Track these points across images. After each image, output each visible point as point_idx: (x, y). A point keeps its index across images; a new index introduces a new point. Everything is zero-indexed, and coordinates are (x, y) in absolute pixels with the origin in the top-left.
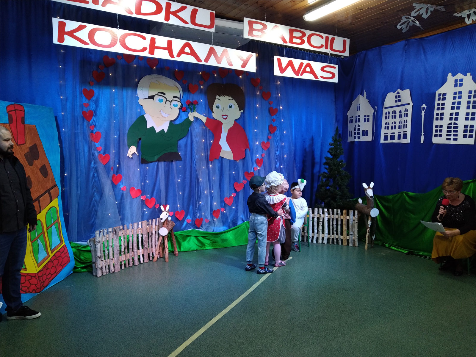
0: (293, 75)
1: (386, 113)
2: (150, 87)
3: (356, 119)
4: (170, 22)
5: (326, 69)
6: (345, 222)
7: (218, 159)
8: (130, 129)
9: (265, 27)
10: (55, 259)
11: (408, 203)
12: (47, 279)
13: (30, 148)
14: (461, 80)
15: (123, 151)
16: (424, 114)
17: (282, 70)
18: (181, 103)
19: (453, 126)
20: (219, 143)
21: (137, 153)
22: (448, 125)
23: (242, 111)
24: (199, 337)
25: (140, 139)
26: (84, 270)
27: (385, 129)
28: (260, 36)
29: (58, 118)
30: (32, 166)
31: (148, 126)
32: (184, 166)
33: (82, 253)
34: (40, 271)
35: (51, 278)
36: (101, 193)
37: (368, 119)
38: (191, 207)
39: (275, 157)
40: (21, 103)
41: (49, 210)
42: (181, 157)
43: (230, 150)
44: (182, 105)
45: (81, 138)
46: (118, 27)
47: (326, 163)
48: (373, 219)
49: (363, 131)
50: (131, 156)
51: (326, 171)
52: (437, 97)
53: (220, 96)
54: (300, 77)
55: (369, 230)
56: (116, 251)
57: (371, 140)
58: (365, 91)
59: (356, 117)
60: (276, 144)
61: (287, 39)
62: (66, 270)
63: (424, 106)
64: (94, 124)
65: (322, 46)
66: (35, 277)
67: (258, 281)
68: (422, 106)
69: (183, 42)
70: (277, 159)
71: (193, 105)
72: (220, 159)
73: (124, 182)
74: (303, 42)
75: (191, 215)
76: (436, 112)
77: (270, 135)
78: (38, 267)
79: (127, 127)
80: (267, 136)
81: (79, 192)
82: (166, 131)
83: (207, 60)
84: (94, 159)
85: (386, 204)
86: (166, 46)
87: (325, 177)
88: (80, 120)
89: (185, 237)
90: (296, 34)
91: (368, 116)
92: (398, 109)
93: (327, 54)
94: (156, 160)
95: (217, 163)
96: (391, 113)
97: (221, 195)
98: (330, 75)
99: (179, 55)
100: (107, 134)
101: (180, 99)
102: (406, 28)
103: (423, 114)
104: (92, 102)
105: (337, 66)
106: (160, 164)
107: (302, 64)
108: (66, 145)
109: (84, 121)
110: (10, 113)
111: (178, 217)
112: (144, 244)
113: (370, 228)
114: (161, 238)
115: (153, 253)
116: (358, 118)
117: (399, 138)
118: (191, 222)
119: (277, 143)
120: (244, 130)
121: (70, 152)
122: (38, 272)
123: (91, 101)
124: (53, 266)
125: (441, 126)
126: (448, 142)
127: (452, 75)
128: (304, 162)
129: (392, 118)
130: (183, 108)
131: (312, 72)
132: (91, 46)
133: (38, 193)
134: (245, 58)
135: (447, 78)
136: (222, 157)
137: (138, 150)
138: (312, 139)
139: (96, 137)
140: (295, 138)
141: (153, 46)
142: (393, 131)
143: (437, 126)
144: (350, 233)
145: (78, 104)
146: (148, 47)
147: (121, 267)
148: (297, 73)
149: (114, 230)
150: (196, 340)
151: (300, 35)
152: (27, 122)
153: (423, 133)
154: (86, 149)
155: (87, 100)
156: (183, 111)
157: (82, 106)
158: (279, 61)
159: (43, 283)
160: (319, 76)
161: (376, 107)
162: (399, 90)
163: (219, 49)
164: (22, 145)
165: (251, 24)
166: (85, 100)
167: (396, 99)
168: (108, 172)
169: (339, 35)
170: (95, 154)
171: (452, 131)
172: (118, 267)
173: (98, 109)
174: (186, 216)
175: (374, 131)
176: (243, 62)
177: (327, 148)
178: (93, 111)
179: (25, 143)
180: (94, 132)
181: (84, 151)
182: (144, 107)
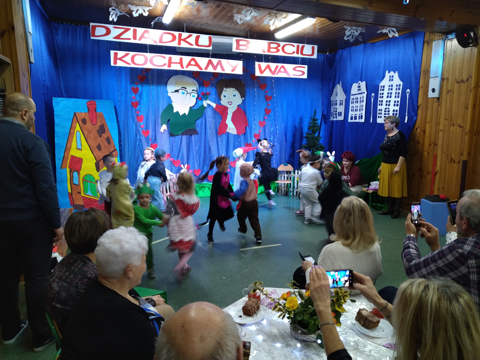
1: (352, 99)
2: (176, 84)
3: (335, 103)
4: (181, 46)
7: (225, 134)
8: (162, 113)
9: (248, 42)
13: (100, 126)
14: (393, 76)
15: (158, 127)
16: (373, 100)
19: (387, 110)
20: (226, 122)
21: (167, 130)
25: (169, 120)
27: (352, 111)
28: (245, 50)
29: (116, 106)
30: (101, 137)
31: (175, 111)
32: (201, 138)
37: (342, 103)
38: (205, 167)
39: (270, 133)
43: (234, 127)
44: (198, 95)
45: (130, 119)
46: (149, 52)
47: (306, 137)
49: (339, 113)
52: (380, 88)
53: (226, 88)
54: (276, 76)
58: (341, 81)
59: (335, 101)
60: (270, 122)
61: (266, 50)
64: (139, 110)
65: (294, 52)
68: (372, 94)
69: (190, 58)
71: (206, 96)
74: (278, 51)
76: (379, 99)
77: (265, 116)
79: (161, 111)
80: (263, 116)
81: (130, 155)
82: (187, 114)
83: (206, 68)
84: (139, 133)
86: (179, 61)
88: (130, 107)
89: (201, 188)
90: (273, 46)
91: (342, 101)
92: (359, 96)
93: (298, 58)
94: (180, 134)
95: (224, 137)
96: (355, 99)
98: (301, 73)
99: (187, 67)
100: (147, 117)
101: (197, 91)
102: (352, 39)
105: (306, 66)
106: (183, 136)
107: (277, 67)
108: (121, 124)
109: (132, 108)
111: (195, 173)
112: (171, 189)
117: (359, 119)
120: (245, 113)
121: (124, 128)
123: (137, 95)
127: (388, 72)
128: (294, 136)
129: (356, 103)
131: (286, 71)
132: (132, 66)
134: (234, 65)
135: (386, 74)
136: (228, 133)
137: (167, 127)
138: (301, 119)
139: (140, 119)
140: (287, 118)
142: (356, 113)
143: (379, 110)
145: (129, 97)
146: (167, 63)
148: (273, 73)
151: (276, 46)
152: (98, 111)
153: (372, 115)
154: (134, 127)
157: (132, 98)
158: (259, 66)
160: (291, 74)
161: (347, 94)
162: (360, 82)
163: (215, 61)
164: (95, 124)
165: (238, 41)
166: (133, 95)
167: (358, 89)
168: (148, 143)
169: (308, 43)
170: (140, 130)
173: (142, 100)
175: (345, 113)
176: (232, 68)
178: (139, 102)
179: (97, 124)
180: (139, 115)
181: (132, 128)
182: (172, 98)
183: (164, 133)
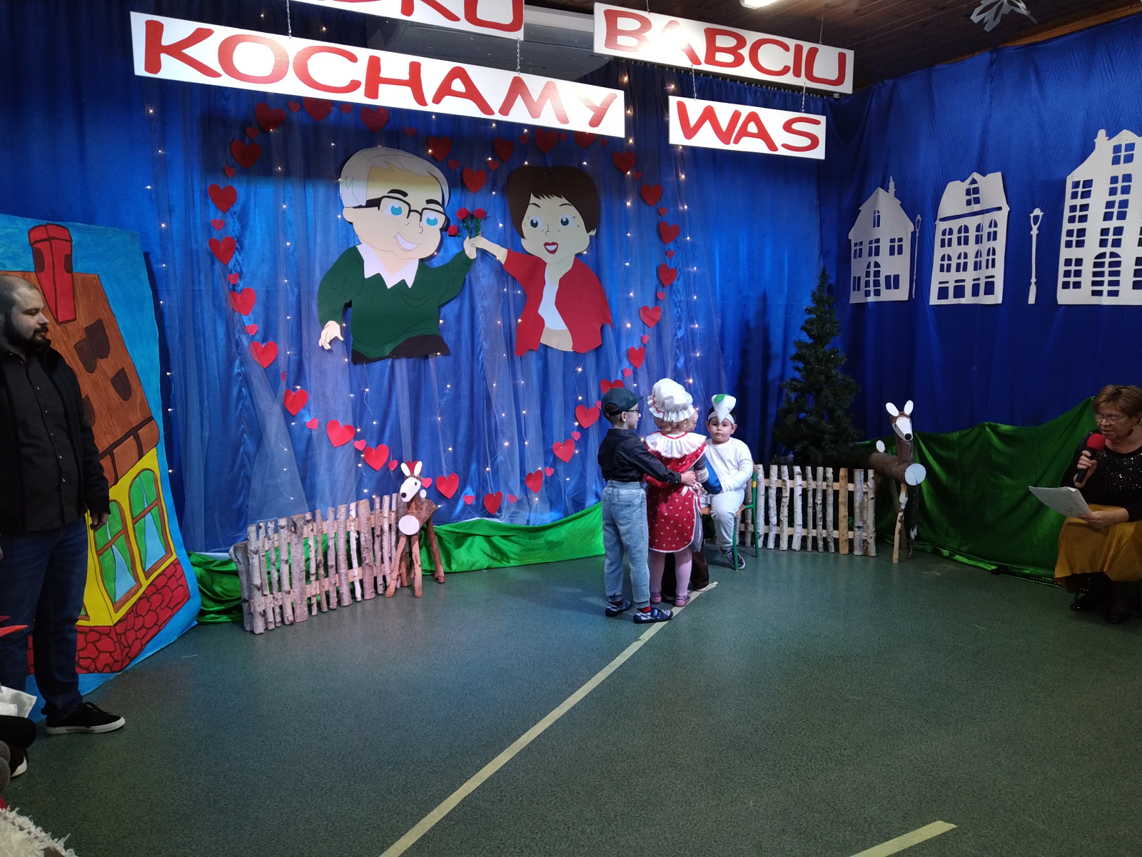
0: (717, 144)
1: (944, 233)
2: (370, 178)
3: (871, 248)
4: (413, 18)
5: (795, 126)
6: (843, 498)
7: (536, 351)
8: (324, 280)
9: (646, 24)
10: (154, 593)
11: (997, 449)
12: (137, 639)
13: (87, 330)
14: (1131, 147)
15: (309, 331)
16: (1037, 232)
17: (689, 132)
18: (444, 217)
19: (1107, 260)
20: (539, 312)
21: (342, 339)
22: (1096, 258)
23: (593, 233)
24: (497, 772)
25: (349, 305)
26: (224, 618)
27: (942, 270)
28: (634, 49)
29: (151, 256)
30: (92, 373)
31: (369, 273)
32: (457, 367)
33: (217, 577)
34: (120, 621)
35: (147, 638)
36: (259, 436)
37: (900, 248)
38: (474, 466)
39: (675, 344)
40: (63, 221)
41: (138, 479)
42: (449, 346)
43: (566, 328)
44: (447, 219)
45: (207, 303)
46: (290, 32)
47: (798, 357)
48: (912, 490)
49: (888, 278)
50: (327, 347)
51: (798, 375)
52: (1069, 190)
53: (539, 198)
54: (732, 147)
55: (901, 517)
56: (298, 573)
57: (906, 298)
58: (891, 178)
59: (871, 242)
60: (676, 310)
61: (701, 53)
62: (182, 618)
63: (1037, 212)
64: (239, 270)
65: (785, 70)
66: (108, 635)
67: (637, 639)
68: (1032, 212)
69: (446, 66)
70: (678, 347)
71: (475, 221)
72: (542, 351)
73: (312, 408)
74: (739, 61)
75: (475, 484)
76: (1066, 226)
77: (660, 290)
78: (116, 611)
79: (318, 276)
80: (654, 291)
81: (206, 434)
82: (410, 284)
83: (505, 109)
84: (240, 354)
85: (944, 454)
86: (406, 77)
87: (794, 390)
88: (205, 262)
89: (461, 539)
90: (722, 41)
91: (900, 240)
92: (972, 223)
93: (800, 89)
94: (387, 353)
95: (534, 362)
96: (955, 232)
97: (544, 439)
98: (806, 142)
99: (437, 100)
100: (270, 295)
101: (442, 205)
102: (995, 19)
103: (1034, 232)
104: (232, 216)
105: (822, 119)
106: (397, 363)
107: (736, 115)
108: (173, 322)
109: (213, 263)
110: (38, 245)
111: (442, 489)
112: (364, 554)
113: (905, 511)
114: (403, 541)
115: (384, 578)
116: (874, 245)
117: (975, 292)
118: (474, 503)
119: (679, 310)
120: (599, 278)
121: (182, 337)
122: (115, 622)
123: (228, 215)
124: (149, 610)
125: (1079, 262)
126: (1095, 300)
127: (1106, 136)
128: (744, 354)
129: (959, 244)
130: (450, 228)
131: (763, 134)
132: (225, 81)
133: (109, 437)
134: (598, 104)
135: (1095, 143)
136: (546, 347)
137: (344, 332)
138: (764, 298)
139: (242, 300)
140: (723, 297)
141: (374, 78)
142: (961, 275)
143: (1068, 262)
144: (856, 525)
145: (198, 221)
146: (363, 80)
147: (310, 611)
148: (724, 137)
149: (291, 523)
150: (491, 779)
151: (730, 42)
152: (79, 267)
153: (1033, 280)
154: (221, 331)
155: (220, 211)
156: (451, 236)
157: (208, 227)
158: (682, 109)
159: (127, 650)
160: (778, 145)
161: (919, 217)
162: (976, 175)
163: (535, 83)
164: (68, 321)
165: (611, 18)
166: (214, 214)
167: (968, 197)
168: (274, 386)
169: (828, 42)
170: (242, 344)
171: (1106, 274)
172: (302, 611)
173: (248, 234)
174: (462, 488)
175: (915, 277)
176: (592, 113)
177: (800, 319)
178: (236, 239)
179: (75, 319)
180: (239, 289)
181: (216, 337)
182: (357, 228)
183: (330, 351)
